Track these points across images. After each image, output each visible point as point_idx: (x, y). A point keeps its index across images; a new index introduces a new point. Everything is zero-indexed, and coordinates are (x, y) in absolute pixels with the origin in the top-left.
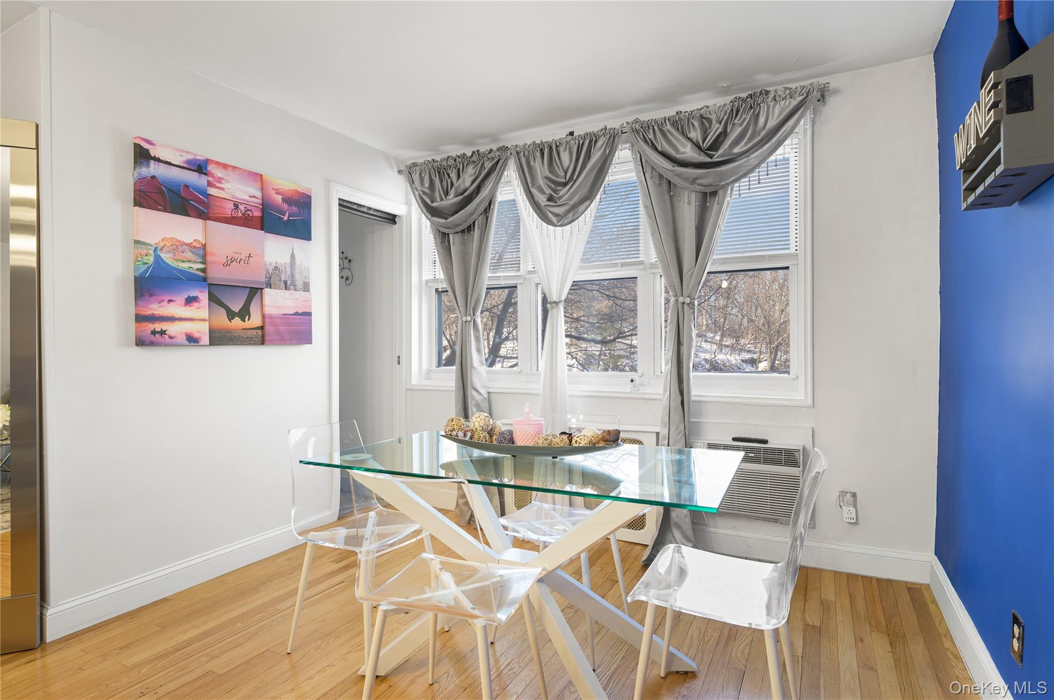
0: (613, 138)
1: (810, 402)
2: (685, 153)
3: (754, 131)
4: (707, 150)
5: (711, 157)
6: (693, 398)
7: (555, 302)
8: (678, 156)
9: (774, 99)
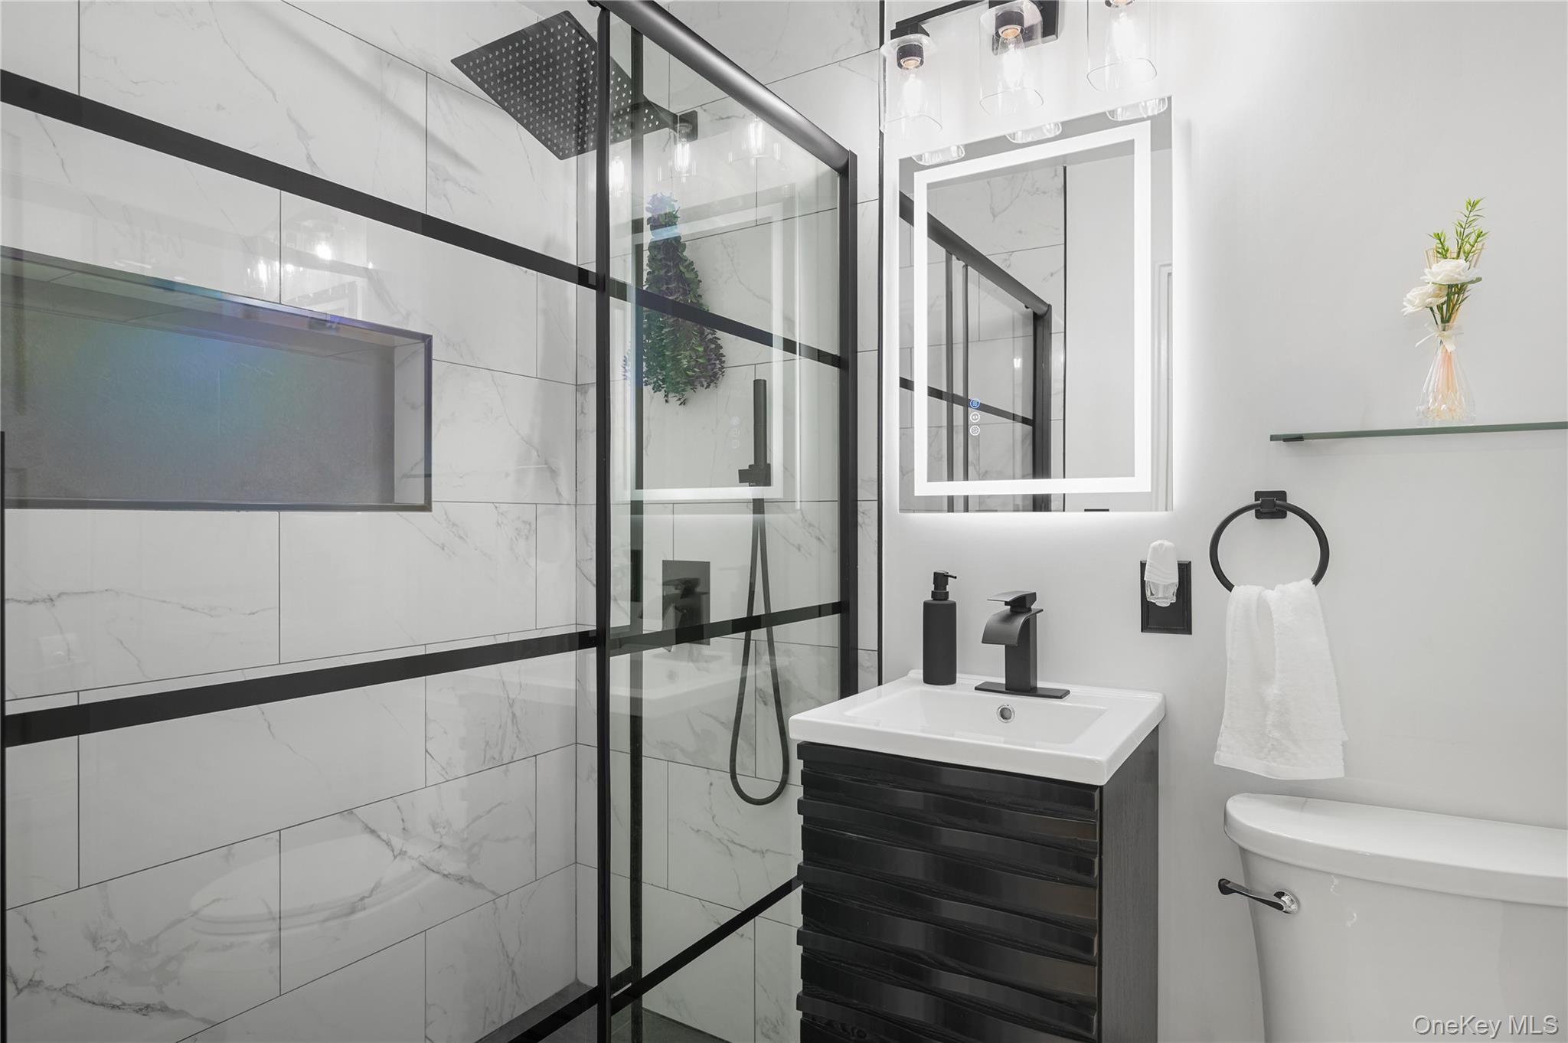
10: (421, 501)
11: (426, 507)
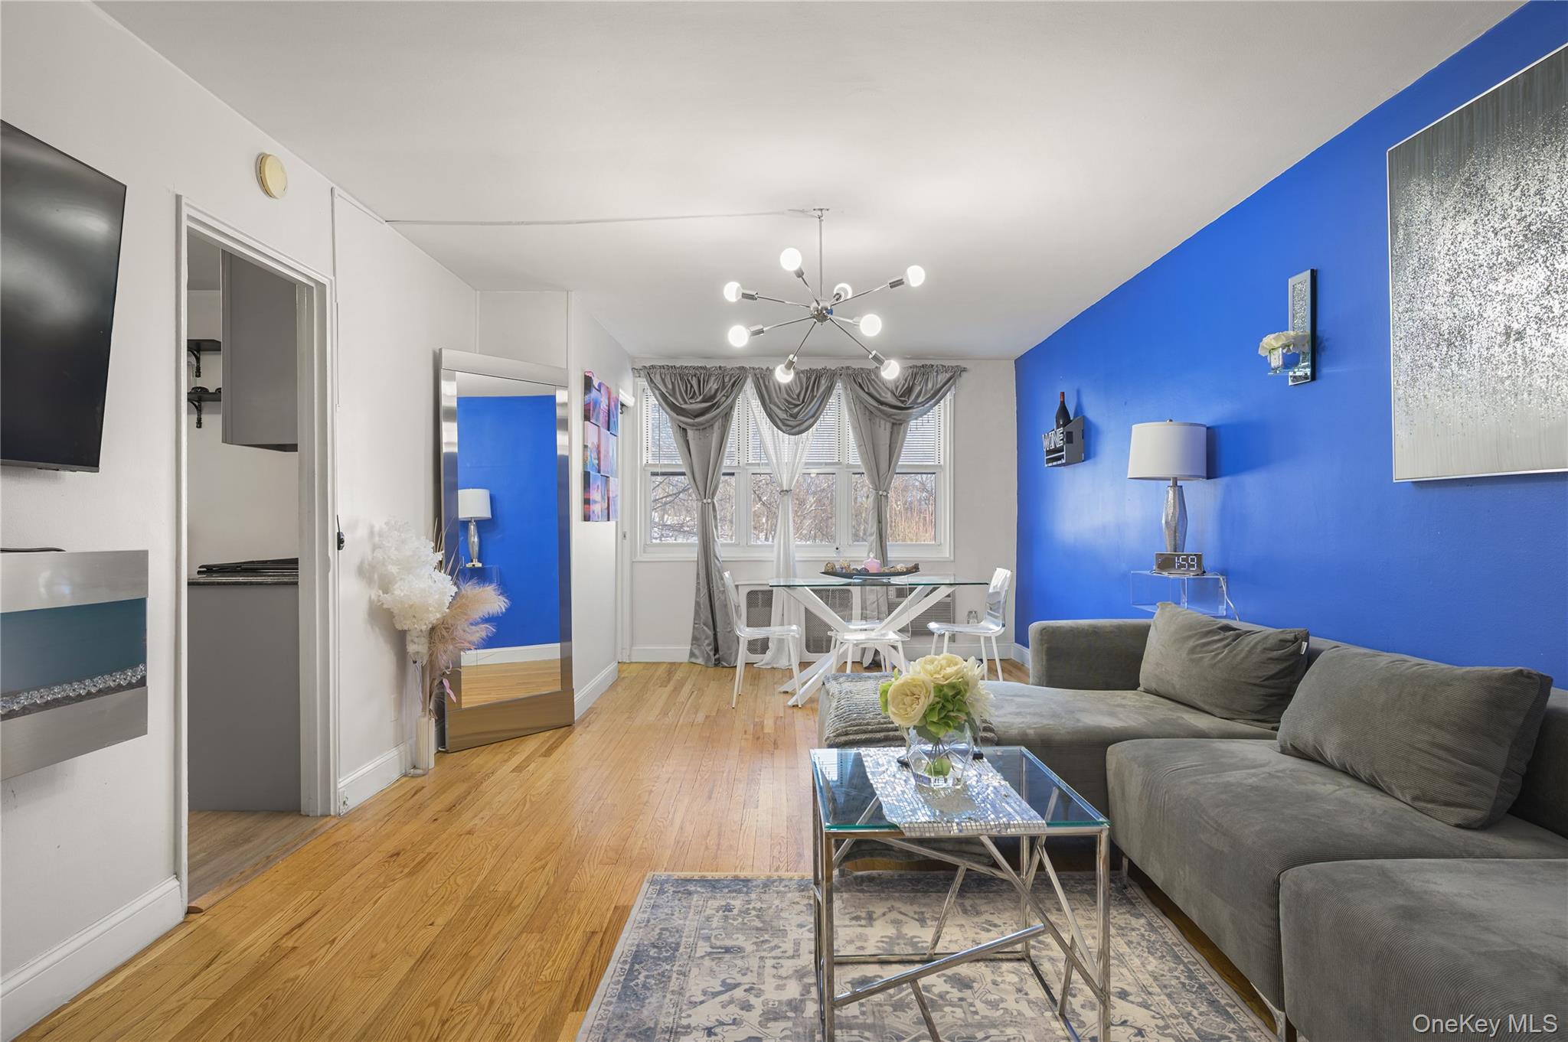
0: (833, 376)
1: (952, 558)
2: (886, 398)
3: (926, 390)
4: (900, 397)
5: (902, 402)
6: (889, 559)
7: (786, 491)
8: (881, 399)
9: (937, 371)
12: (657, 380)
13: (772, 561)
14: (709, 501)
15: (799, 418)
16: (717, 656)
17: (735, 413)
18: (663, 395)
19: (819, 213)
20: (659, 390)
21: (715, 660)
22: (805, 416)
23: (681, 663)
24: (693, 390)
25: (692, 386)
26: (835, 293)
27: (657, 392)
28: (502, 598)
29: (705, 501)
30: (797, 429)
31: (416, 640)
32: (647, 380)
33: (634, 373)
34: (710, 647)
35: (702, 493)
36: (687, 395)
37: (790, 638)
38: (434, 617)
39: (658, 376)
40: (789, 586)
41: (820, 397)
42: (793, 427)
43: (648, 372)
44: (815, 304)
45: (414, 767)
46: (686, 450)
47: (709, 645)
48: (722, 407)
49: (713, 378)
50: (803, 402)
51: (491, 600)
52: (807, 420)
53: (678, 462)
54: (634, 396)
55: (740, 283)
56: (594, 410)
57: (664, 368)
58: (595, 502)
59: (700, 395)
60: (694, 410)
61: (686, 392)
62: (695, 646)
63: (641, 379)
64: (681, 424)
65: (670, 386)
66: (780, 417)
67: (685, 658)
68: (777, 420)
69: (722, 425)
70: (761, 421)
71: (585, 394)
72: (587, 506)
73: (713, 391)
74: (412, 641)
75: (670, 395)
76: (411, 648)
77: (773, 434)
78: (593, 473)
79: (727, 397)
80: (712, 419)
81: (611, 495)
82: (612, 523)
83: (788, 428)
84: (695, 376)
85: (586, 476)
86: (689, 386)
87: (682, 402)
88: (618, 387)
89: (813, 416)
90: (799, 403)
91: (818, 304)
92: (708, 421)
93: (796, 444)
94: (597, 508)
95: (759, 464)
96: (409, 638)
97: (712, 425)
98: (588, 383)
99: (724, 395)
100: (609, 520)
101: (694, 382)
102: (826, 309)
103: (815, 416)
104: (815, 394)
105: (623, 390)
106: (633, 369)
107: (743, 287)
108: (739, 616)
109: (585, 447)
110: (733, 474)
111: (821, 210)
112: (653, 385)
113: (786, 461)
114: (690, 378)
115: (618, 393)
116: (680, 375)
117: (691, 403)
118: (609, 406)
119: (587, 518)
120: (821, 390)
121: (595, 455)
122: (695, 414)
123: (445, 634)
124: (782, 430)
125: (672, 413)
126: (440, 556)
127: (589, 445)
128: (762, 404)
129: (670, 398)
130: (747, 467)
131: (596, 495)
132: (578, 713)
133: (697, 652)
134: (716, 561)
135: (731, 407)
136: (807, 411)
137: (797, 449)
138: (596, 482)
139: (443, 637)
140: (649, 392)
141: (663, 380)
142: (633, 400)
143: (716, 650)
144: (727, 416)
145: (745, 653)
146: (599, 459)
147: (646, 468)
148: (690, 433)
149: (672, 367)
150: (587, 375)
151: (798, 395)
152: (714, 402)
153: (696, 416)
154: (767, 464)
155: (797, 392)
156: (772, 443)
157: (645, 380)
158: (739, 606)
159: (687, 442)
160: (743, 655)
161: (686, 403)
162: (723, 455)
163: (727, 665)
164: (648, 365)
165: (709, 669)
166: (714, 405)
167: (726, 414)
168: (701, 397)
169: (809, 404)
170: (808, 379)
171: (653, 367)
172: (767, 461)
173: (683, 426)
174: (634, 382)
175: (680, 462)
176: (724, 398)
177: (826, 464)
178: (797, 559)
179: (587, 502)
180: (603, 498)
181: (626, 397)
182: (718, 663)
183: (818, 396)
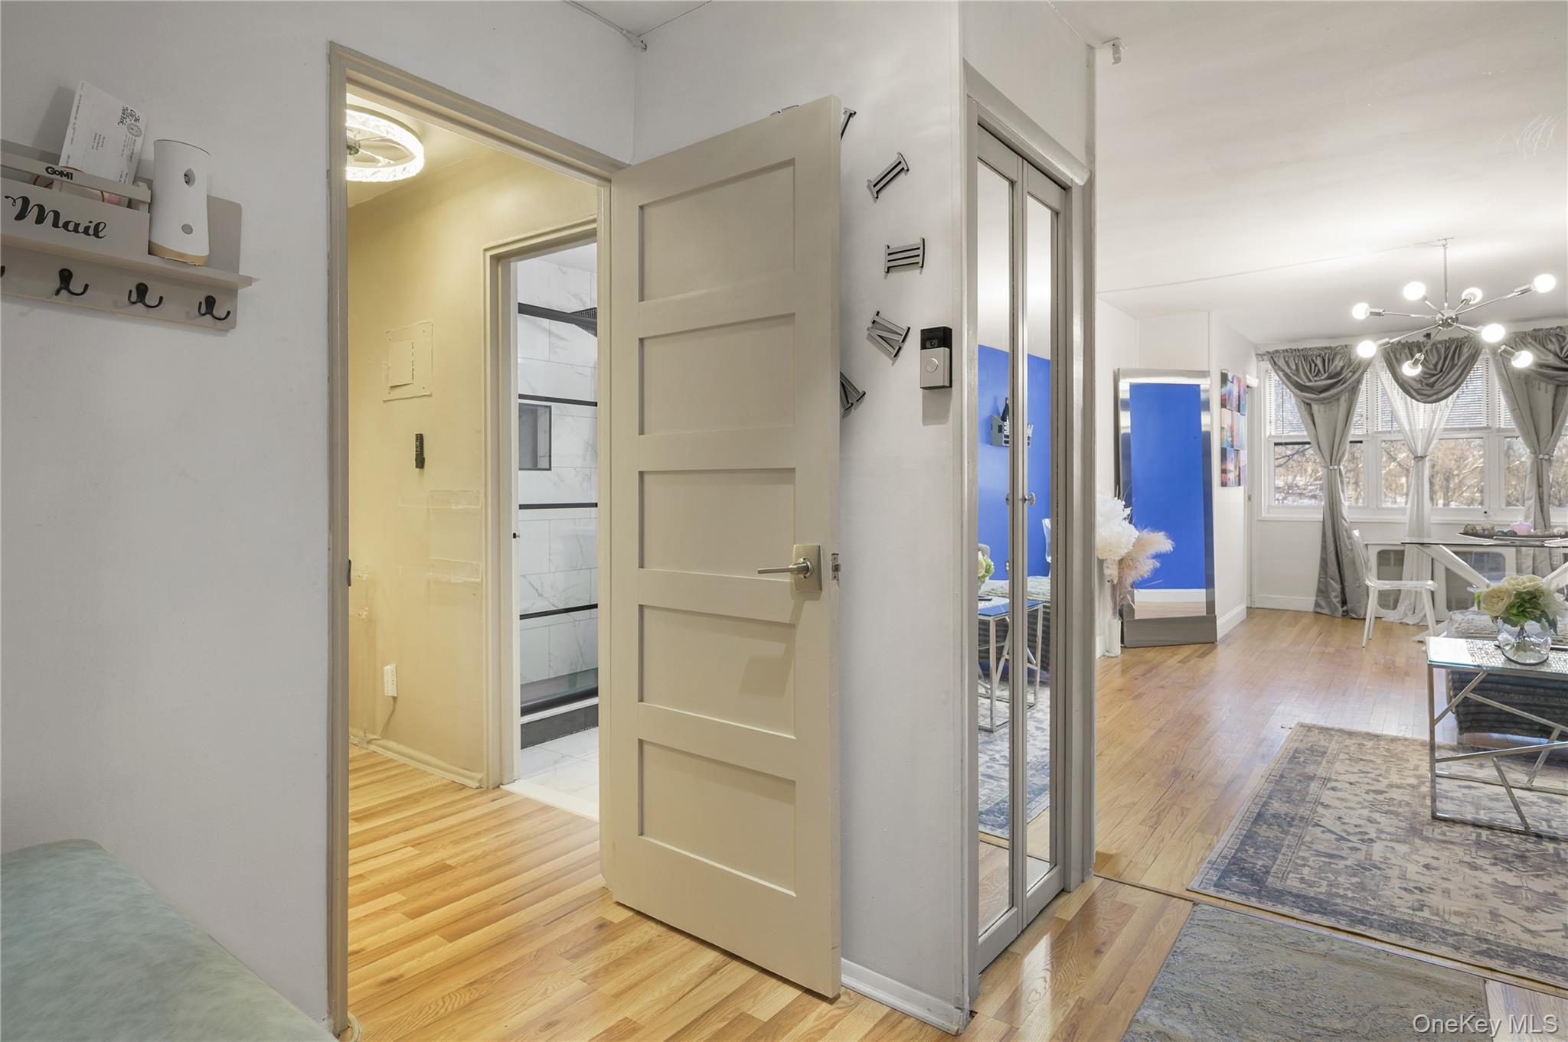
6: (1550, 523)
7: (1421, 456)
10: (548, 467)
11: (550, 469)
12: (1281, 363)
13: (1405, 523)
14: (1336, 467)
15: (1437, 386)
16: (1345, 608)
17: (1363, 387)
18: (1286, 375)
19: (1444, 242)
20: (1283, 371)
21: (1343, 612)
22: (1444, 384)
23: (1306, 612)
24: (1317, 368)
25: (1316, 365)
26: (1463, 298)
27: (1281, 373)
28: (1170, 541)
29: (1331, 467)
30: (1434, 397)
31: (1110, 566)
32: (1271, 363)
33: (1257, 358)
34: (1338, 600)
35: (1328, 460)
36: (1311, 373)
37: (1424, 591)
38: (1123, 552)
39: (1282, 360)
40: (1422, 544)
41: (1461, 365)
42: (1429, 396)
43: (1273, 357)
44: (1440, 315)
45: (1108, 651)
46: (1310, 422)
47: (1336, 597)
48: (1348, 383)
49: (1338, 357)
50: (1441, 371)
51: (1162, 543)
52: (1447, 388)
53: (1303, 434)
54: (1258, 377)
55: (1369, 304)
56: (1229, 399)
57: (1287, 352)
58: (1230, 471)
59: (1325, 373)
60: (1317, 387)
61: (1310, 371)
62: (1320, 597)
63: (1263, 363)
64: (1305, 400)
65: (1294, 367)
66: (1415, 388)
67: (1310, 607)
68: (1411, 390)
69: (1349, 397)
70: (1392, 393)
71: (1222, 387)
72: (1224, 475)
73: (1339, 369)
74: (1108, 567)
75: (1294, 375)
76: (1107, 572)
77: (1406, 403)
78: (1228, 449)
79: (1354, 373)
80: (1338, 394)
81: (1241, 465)
82: (1242, 488)
83: (1423, 397)
84: (1319, 356)
85: (1224, 452)
86: (1313, 365)
87: (1306, 380)
88: (1245, 373)
89: (1453, 384)
90: (1435, 372)
91: (1443, 315)
92: (1333, 396)
93: (1433, 412)
94: (1232, 476)
95: (1390, 432)
96: (1105, 565)
97: (1338, 399)
98: (1224, 379)
99: (1351, 371)
100: (1239, 485)
101: (1319, 362)
102: (1451, 318)
103: (1456, 384)
104: (1456, 361)
105: (1250, 375)
106: (1257, 354)
107: (1371, 307)
108: (1369, 569)
109: (1222, 428)
110: (1361, 442)
111: (1446, 239)
112: (1277, 367)
113: (1421, 427)
114: (1314, 359)
115: (1245, 378)
116: (1304, 356)
117: (1316, 381)
118: (1239, 393)
119: (1224, 484)
120: (1463, 358)
121: (1229, 434)
122: (1320, 390)
123: (1131, 563)
124: (1418, 400)
125: (1296, 391)
126: (1128, 511)
127: (1225, 426)
128: (1393, 376)
129: (1295, 378)
130: (1377, 435)
131: (1231, 466)
132: (1220, 634)
133: (1322, 603)
134: (1344, 522)
135: (1359, 381)
136: (1446, 380)
137: (1434, 415)
138: (1231, 455)
139: (1129, 565)
140: (1273, 374)
141: (1287, 363)
142: (1257, 381)
143: (1344, 603)
144: (1354, 390)
145: (1374, 607)
146: (1232, 436)
147: (1270, 439)
148: (1315, 407)
149: (1295, 350)
150: (1223, 371)
151: (1436, 365)
152: (1340, 378)
153: (1321, 392)
154: (1399, 432)
155: (1434, 362)
156: (1405, 413)
157: (1268, 362)
158: (1368, 560)
159: (1312, 416)
160: (1372, 607)
161: (1310, 381)
162: (1350, 425)
163: (1356, 617)
164: (1271, 349)
165: (1337, 620)
166: (1339, 381)
167: (1353, 388)
168: (1326, 374)
169: (1448, 374)
170: (1447, 349)
171: (1277, 351)
172: (1398, 429)
173: (1308, 401)
174: (1257, 366)
175: (1305, 433)
176: (1350, 374)
177: (1471, 429)
178: (1432, 522)
179: (1224, 471)
180: (1236, 468)
181: (1252, 381)
182: (1346, 614)
183: (1459, 364)
